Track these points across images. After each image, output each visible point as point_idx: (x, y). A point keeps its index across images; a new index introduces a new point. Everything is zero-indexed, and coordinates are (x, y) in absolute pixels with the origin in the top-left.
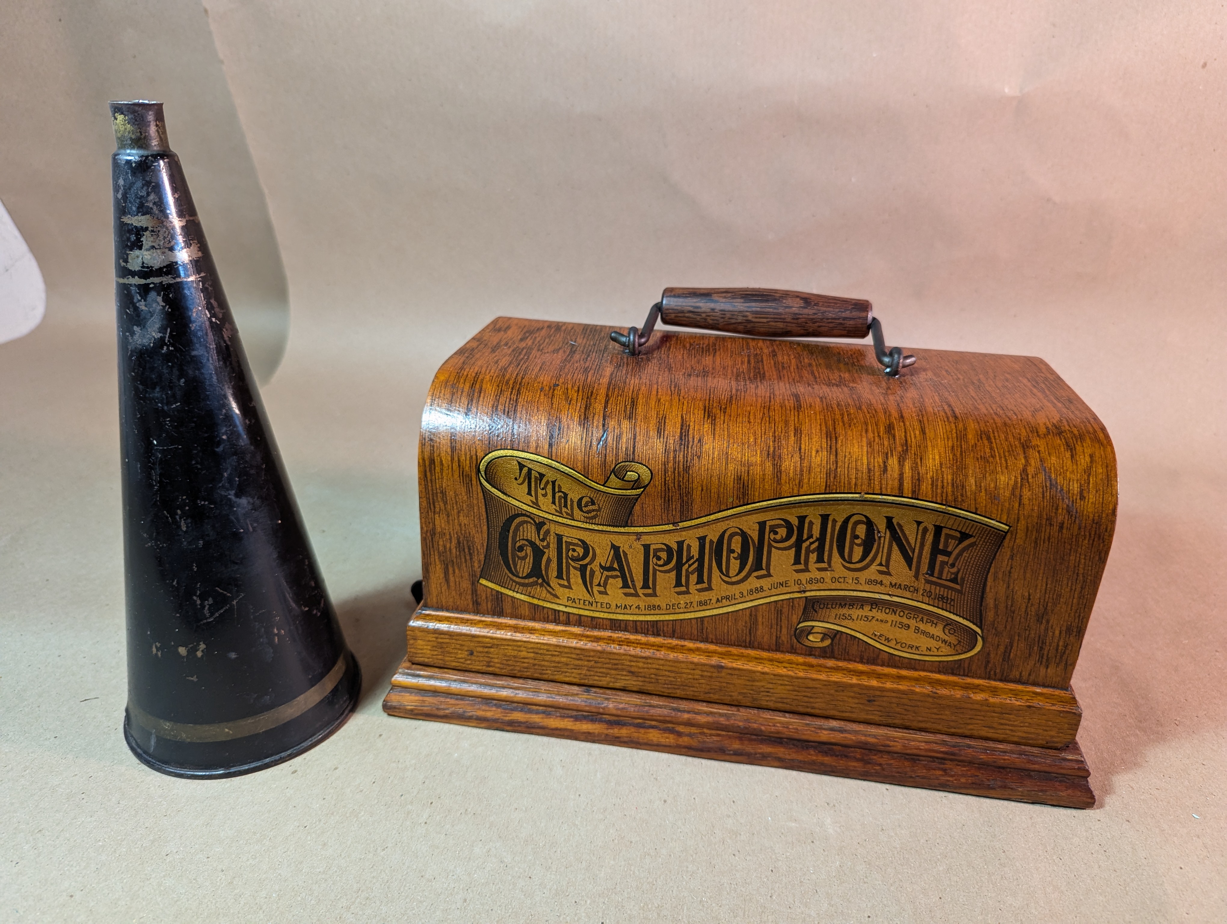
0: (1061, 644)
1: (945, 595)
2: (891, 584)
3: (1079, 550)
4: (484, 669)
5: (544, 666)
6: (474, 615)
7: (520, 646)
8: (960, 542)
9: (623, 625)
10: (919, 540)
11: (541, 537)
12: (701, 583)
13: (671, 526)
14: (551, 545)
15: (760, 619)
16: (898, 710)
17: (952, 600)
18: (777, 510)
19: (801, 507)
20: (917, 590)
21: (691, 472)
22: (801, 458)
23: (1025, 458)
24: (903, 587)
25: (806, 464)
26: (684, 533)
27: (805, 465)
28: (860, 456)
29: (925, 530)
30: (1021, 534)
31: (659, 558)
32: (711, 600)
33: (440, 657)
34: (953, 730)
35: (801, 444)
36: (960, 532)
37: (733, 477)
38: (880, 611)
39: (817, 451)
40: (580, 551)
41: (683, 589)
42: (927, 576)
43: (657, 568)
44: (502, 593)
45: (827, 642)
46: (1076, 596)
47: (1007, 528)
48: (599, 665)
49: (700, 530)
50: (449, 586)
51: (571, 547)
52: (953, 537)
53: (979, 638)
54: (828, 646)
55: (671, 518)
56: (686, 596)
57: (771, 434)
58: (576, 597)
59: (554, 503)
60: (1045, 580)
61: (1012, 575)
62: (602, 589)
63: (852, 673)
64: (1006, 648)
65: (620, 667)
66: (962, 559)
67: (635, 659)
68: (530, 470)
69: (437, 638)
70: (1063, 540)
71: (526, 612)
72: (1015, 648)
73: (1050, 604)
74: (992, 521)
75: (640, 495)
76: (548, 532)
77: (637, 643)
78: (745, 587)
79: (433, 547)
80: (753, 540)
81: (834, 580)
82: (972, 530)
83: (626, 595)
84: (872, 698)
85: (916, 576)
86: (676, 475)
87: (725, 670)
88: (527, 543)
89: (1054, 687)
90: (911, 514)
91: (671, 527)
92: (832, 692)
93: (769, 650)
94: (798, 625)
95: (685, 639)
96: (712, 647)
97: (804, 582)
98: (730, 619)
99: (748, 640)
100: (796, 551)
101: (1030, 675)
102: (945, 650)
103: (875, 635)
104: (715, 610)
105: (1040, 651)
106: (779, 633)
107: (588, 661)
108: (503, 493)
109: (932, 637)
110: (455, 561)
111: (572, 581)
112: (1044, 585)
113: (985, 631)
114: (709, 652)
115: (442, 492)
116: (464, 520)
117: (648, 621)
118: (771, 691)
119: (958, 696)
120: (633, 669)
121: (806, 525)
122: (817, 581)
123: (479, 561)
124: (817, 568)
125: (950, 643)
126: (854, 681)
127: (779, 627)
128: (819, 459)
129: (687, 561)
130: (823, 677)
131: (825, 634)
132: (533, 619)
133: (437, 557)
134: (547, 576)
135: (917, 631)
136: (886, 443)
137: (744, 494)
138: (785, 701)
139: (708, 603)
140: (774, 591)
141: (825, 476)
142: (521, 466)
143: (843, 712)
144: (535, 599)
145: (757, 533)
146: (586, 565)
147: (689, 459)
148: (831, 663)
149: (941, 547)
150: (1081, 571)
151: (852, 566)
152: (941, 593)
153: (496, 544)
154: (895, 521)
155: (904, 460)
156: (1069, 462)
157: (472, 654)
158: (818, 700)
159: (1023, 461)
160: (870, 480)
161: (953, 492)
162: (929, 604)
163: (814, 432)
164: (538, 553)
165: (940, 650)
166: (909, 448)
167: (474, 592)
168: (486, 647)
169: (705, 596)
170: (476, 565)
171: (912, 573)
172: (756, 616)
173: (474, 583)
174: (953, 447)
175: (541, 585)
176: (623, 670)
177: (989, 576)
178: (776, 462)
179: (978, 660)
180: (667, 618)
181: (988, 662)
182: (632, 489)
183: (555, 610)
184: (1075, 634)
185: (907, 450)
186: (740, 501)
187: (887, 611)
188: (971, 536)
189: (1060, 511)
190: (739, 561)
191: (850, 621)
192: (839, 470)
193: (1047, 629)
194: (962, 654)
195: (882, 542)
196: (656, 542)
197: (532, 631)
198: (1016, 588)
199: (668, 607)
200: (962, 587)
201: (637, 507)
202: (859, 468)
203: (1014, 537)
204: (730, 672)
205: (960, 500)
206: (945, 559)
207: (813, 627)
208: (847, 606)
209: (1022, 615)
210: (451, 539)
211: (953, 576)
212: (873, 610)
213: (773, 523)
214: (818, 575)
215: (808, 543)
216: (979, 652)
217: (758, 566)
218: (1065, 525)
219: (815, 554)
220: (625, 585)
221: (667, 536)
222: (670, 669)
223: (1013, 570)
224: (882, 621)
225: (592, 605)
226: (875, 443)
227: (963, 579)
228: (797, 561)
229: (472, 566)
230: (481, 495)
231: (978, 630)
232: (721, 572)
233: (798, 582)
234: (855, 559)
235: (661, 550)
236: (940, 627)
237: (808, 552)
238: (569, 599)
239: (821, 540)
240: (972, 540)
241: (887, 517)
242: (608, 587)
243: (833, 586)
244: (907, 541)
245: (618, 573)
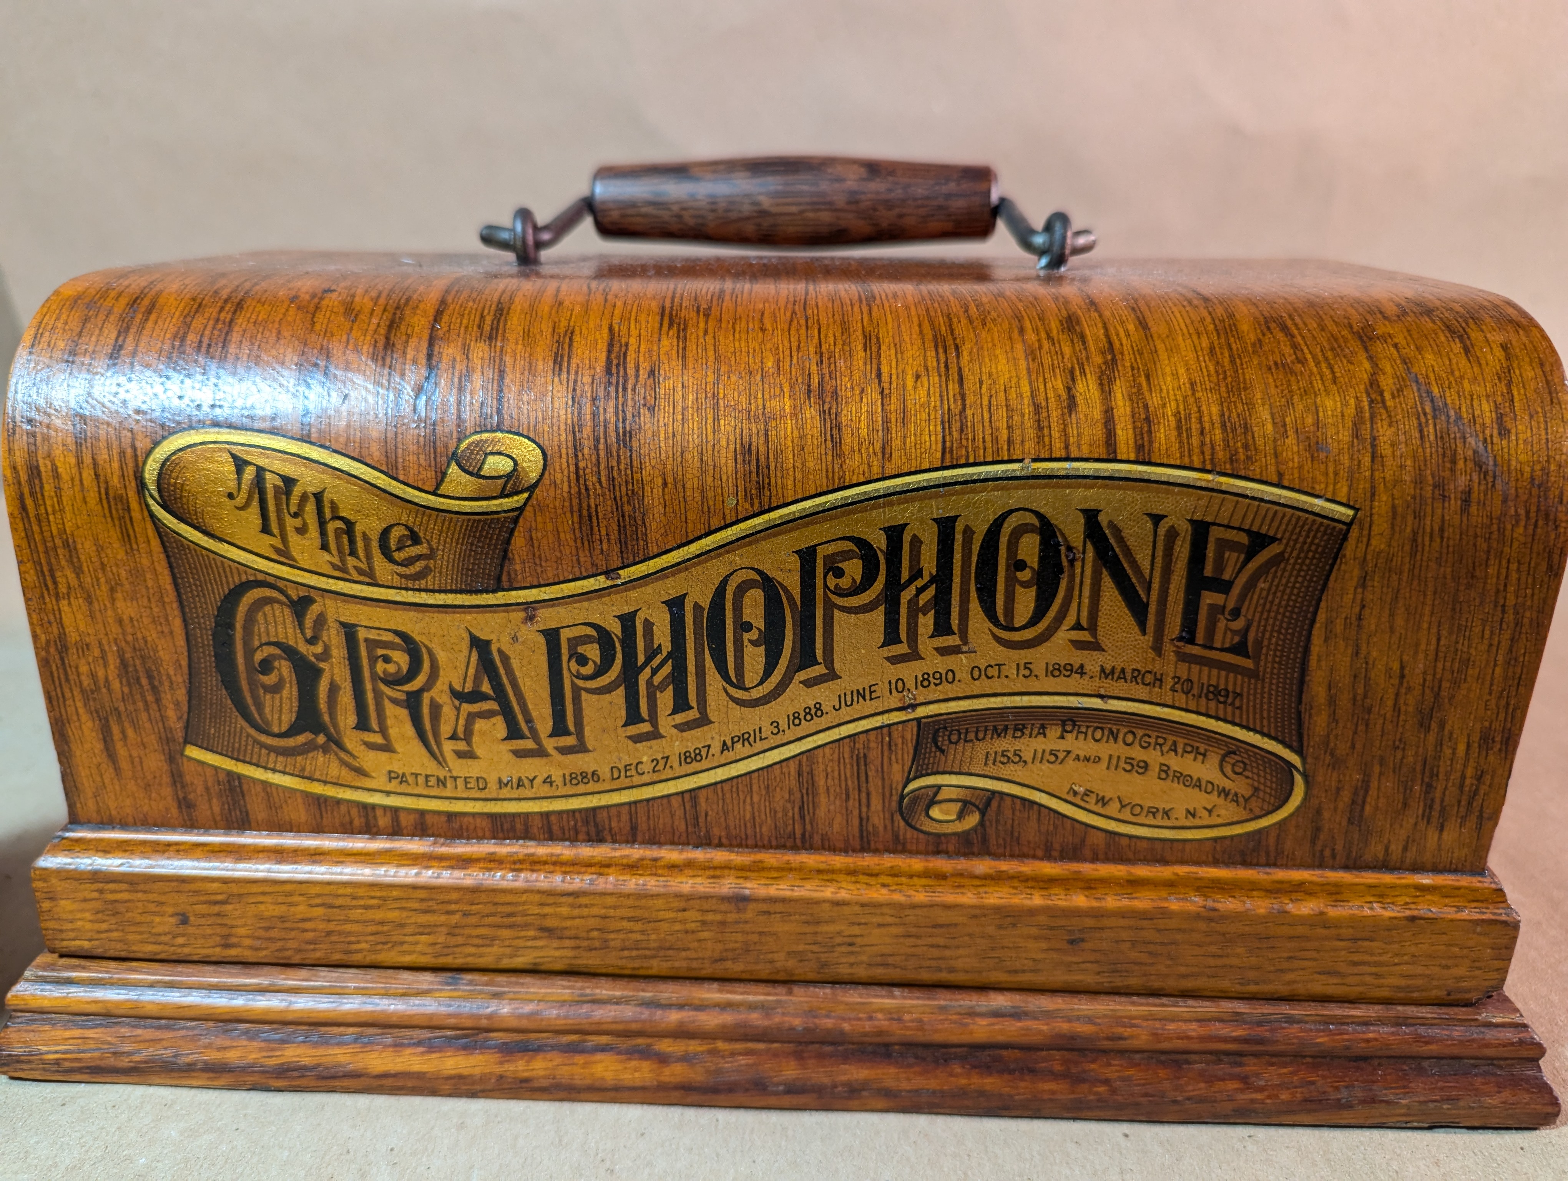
0: (1470, 772)
1: (1222, 686)
2: (1103, 670)
3: (1507, 550)
4: (218, 953)
5: (349, 934)
6: (185, 833)
7: (290, 894)
8: (1251, 553)
9: (519, 826)
10: (1159, 560)
11: (309, 633)
12: (683, 711)
13: (602, 578)
14: (335, 652)
15: (821, 782)
16: (1134, 955)
17: (1239, 695)
18: (836, 517)
19: (891, 504)
20: (1159, 680)
21: (635, 444)
22: (882, 393)
23: (1370, 358)
24: (1129, 676)
25: (894, 404)
26: (633, 594)
27: (893, 407)
28: (1014, 380)
29: (1172, 534)
30: (1381, 526)
31: (583, 660)
32: (709, 746)
33: (115, 935)
34: (1252, 988)
35: (879, 364)
36: (1249, 532)
37: (732, 447)
38: (1082, 736)
39: (918, 377)
40: (401, 659)
41: (645, 727)
42: (1181, 644)
43: (580, 683)
44: (239, 777)
45: (972, 820)
46: (1501, 659)
47: (1351, 512)
48: (473, 920)
49: (669, 582)
50: (118, 770)
51: (380, 652)
52: (1233, 546)
53: (1298, 778)
54: (974, 829)
55: (600, 560)
56: (653, 743)
57: (812, 350)
58: (407, 770)
59: (325, 547)
60: (1434, 630)
61: (1364, 623)
62: (462, 746)
63: (1030, 884)
64: (1355, 794)
65: (519, 919)
66: (1256, 597)
67: (551, 900)
68: (260, 470)
69: (101, 891)
70: (1471, 533)
71: (300, 814)
72: (1373, 792)
73: (1445, 685)
74: (1317, 501)
75: (521, 509)
76: (321, 620)
77: (555, 863)
78: (782, 708)
79: (67, 680)
80: (790, 598)
81: (977, 673)
82: (1275, 524)
83: (519, 754)
84: (1077, 935)
85: (1157, 648)
86: (602, 453)
87: (752, 906)
88: (277, 651)
89: (1455, 871)
90: (1136, 498)
91: (601, 582)
92: (991, 930)
93: (846, 849)
94: (905, 786)
95: (660, 844)
96: (720, 856)
97: (910, 684)
98: (755, 788)
99: (798, 832)
100: (887, 613)
101: (1405, 849)
102: (1227, 811)
103: (1075, 793)
104: (720, 771)
105: (1427, 792)
106: (864, 809)
107: (448, 913)
108: (205, 533)
109: (1198, 785)
110: (122, 708)
111: (393, 732)
112: (1434, 641)
113: (1309, 760)
114: (715, 868)
115: (66, 544)
116: (126, 608)
117: (574, 811)
118: (858, 940)
119: (1262, 911)
120: (549, 923)
121: (906, 547)
122: (941, 679)
123: (177, 704)
124: (936, 649)
125: (1236, 794)
126: (1037, 900)
127: (864, 795)
128: (923, 393)
129: (649, 660)
130: (968, 898)
131: (965, 802)
132: (318, 829)
133: (79, 704)
134: (335, 725)
135: (1163, 775)
136: (1067, 350)
137: (760, 487)
138: (890, 960)
139: (704, 753)
140: (846, 713)
141: (939, 428)
142: (240, 464)
143: (1016, 972)
144: (316, 784)
145: (797, 577)
146: (421, 691)
147: (629, 416)
148: (982, 866)
149: (1208, 571)
150: (1511, 600)
151: (1016, 636)
152: (1213, 682)
153: (207, 661)
154: (1103, 519)
155: (1111, 382)
156: (1463, 361)
157: (184, 920)
158: (961, 952)
159: (1367, 365)
160: (1040, 428)
161: (1226, 441)
162: (1187, 710)
163: (907, 339)
164: (307, 673)
165: (1215, 813)
166: (1119, 357)
167: (177, 778)
168: (216, 903)
169: (694, 739)
170: (171, 713)
171: (1149, 638)
172: (811, 773)
173: (174, 758)
174: (1212, 349)
175: (325, 750)
176: (526, 926)
177: (1315, 632)
178: (826, 407)
179: (1297, 826)
180: (616, 798)
181: (1318, 829)
182: (502, 495)
184: (1498, 746)
185: (1114, 359)
186: (752, 505)
187: (1098, 734)
188: (1273, 540)
189: (1461, 464)
190: (763, 648)
191: (1019, 767)
192: (969, 412)
193: (1440, 744)
194: (1260, 817)
195: (1078, 571)
196: (571, 621)
197: (316, 856)
198: (1375, 654)
199: (616, 775)
200: (1257, 664)
201: (518, 542)
202: (1013, 403)
203: (1365, 532)
204: (762, 907)
205: (1242, 457)
206: (1219, 599)
207: (939, 787)
208: (1010, 732)
209: (1388, 716)
210: (104, 657)
211: (1237, 639)
212: (1068, 736)
213: (831, 549)
214: (940, 664)
215: (911, 590)
216: (1298, 809)
217: (805, 657)
218: (1475, 495)
219: (931, 615)
220: (514, 733)
221: (595, 604)
222: (630, 913)
223: (1367, 611)
225: (444, 785)
226: (1044, 351)
227: (1259, 643)
228: (891, 637)
229: (163, 718)
230: (155, 543)
231: (1294, 759)
232: (726, 677)
233: (898, 686)
234: (1020, 620)
235: (585, 640)
236: (1214, 759)
237: (914, 611)
238: (391, 776)
239: (942, 579)
240: (1274, 549)
241: (1085, 511)
242: (475, 739)
243: (977, 688)
244: (1134, 563)
245: (493, 705)
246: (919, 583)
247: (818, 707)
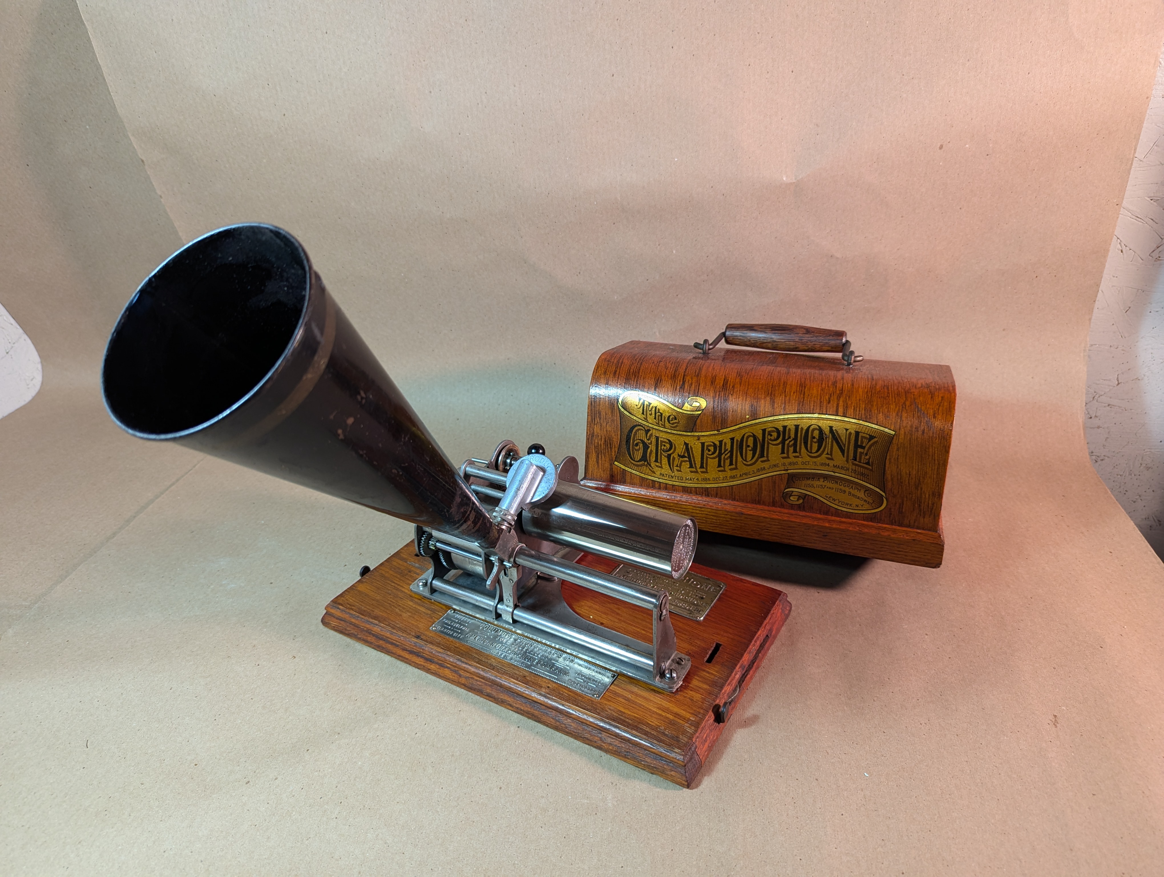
0: (930, 502)
1: (864, 473)
2: (834, 465)
8: (869, 441)
9: (689, 491)
10: (847, 440)
11: (648, 438)
12: (731, 465)
14: (653, 444)
15: (764, 487)
16: (840, 541)
17: (868, 475)
18: (772, 423)
19: (784, 420)
20: (848, 469)
23: (906, 397)
24: (841, 468)
26: (723, 436)
29: (851, 434)
30: (902, 437)
31: (709, 451)
32: (737, 475)
36: (869, 435)
37: (749, 404)
38: (829, 482)
39: (794, 393)
40: (668, 446)
41: (722, 469)
42: (853, 461)
43: (708, 456)
44: (626, 471)
45: (801, 501)
46: (935, 473)
47: (894, 433)
49: (731, 434)
50: (598, 466)
51: (663, 444)
52: (865, 438)
53: (885, 499)
54: (801, 504)
55: (716, 427)
56: (723, 473)
58: (665, 473)
59: (655, 418)
60: (917, 464)
61: (899, 460)
62: (678, 468)
63: (814, 519)
64: (900, 505)
66: (871, 451)
67: (695, 508)
68: (644, 401)
70: (924, 440)
71: (637, 481)
72: (905, 505)
73: (921, 478)
74: (886, 430)
75: (700, 414)
76: (651, 435)
78: (755, 468)
79: (592, 443)
80: (759, 440)
81: (804, 463)
82: (875, 434)
83: (691, 472)
84: (825, 534)
85: (847, 461)
86: (719, 403)
88: (640, 441)
89: (929, 530)
90: (843, 426)
91: (716, 432)
93: (768, 505)
94: (784, 490)
95: (722, 498)
96: (737, 503)
97: (787, 464)
98: (747, 487)
99: (757, 499)
100: (782, 446)
101: (915, 522)
102: (866, 506)
103: (827, 497)
104: (739, 481)
105: (919, 507)
106: (774, 495)
108: (630, 413)
109: (859, 498)
110: (602, 451)
111: (663, 462)
112: (917, 467)
113: (887, 494)
114: (735, 505)
116: (609, 428)
117: (702, 488)
119: (874, 533)
121: (787, 431)
122: (794, 464)
123: (615, 452)
124: (793, 456)
125: (869, 502)
126: (814, 523)
127: (774, 491)
128: (794, 396)
129: (725, 452)
131: (799, 496)
132: (641, 486)
133: (593, 449)
134: (650, 460)
135: (850, 495)
136: (831, 389)
137: (755, 414)
139: (736, 477)
140: (771, 470)
141: (797, 404)
142: (640, 399)
144: (643, 474)
145: (761, 435)
146: (671, 454)
147: (726, 395)
148: (804, 513)
149: (859, 444)
150: (936, 458)
151: (813, 455)
152: (861, 471)
153: (624, 443)
154: (834, 429)
155: (840, 397)
156: (930, 400)
159: (904, 399)
160: (821, 407)
161: (865, 413)
162: (855, 478)
164: (646, 447)
165: (863, 506)
167: (611, 470)
169: (734, 472)
170: (613, 454)
171: (845, 459)
172: (761, 485)
173: (612, 464)
174: (867, 392)
175: (647, 466)
177: (887, 461)
178: (771, 397)
179: (885, 513)
180: (713, 486)
181: (891, 514)
182: (696, 411)
183: (653, 481)
184: (937, 496)
185: (842, 393)
186: (752, 418)
187: (833, 482)
188: (875, 437)
189: (922, 424)
190: (752, 452)
191: (814, 489)
192: (804, 401)
193: (921, 494)
194: (875, 509)
195: (828, 441)
196: (708, 441)
198: (902, 468)
199: (714, 480)
200: (872, 468)
201: (698, 421)
202: (815, 400)
203: (898, 438)
204: (746, 516)
205: (868, 417)
206: (862, 450)
207: (793, 492)
208: (811, 479)
209: (907, 485)
210: (601, 439)
211: (867, 461)
212: (825, 482)
213: (770, 429)
214: (795, 460)
215: (788, 441)
216: (885, 508)
217: (762, 455)
218: (925, 431)
219: (792, 447)
220: (691, 466)
221: (714, 437)
222: (714, 515)
223: (899, 457)
224: (830, 488)
225: (673, 478)
226: (825, 388)
227: (872, 463)
228: (783, 452)
229: (611, 455)
230: (618, 414)
231: (883, 494)
232: (742, 458)
233: (784, 464)
234: (814, 451)
235: (710, 446)
236: (862, 491)
237: (788, 446)
238: (661, 474)
239: (795, 439)
240: (876, 439)
241: (829, 426)
242: (682, 467)
243: (802, 467)
244: (841, 440)
245: (687, 459)
246: (790, 440)
247: (764, 468)
